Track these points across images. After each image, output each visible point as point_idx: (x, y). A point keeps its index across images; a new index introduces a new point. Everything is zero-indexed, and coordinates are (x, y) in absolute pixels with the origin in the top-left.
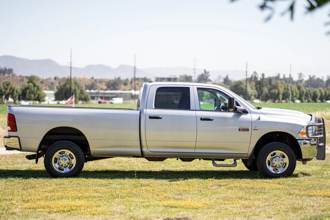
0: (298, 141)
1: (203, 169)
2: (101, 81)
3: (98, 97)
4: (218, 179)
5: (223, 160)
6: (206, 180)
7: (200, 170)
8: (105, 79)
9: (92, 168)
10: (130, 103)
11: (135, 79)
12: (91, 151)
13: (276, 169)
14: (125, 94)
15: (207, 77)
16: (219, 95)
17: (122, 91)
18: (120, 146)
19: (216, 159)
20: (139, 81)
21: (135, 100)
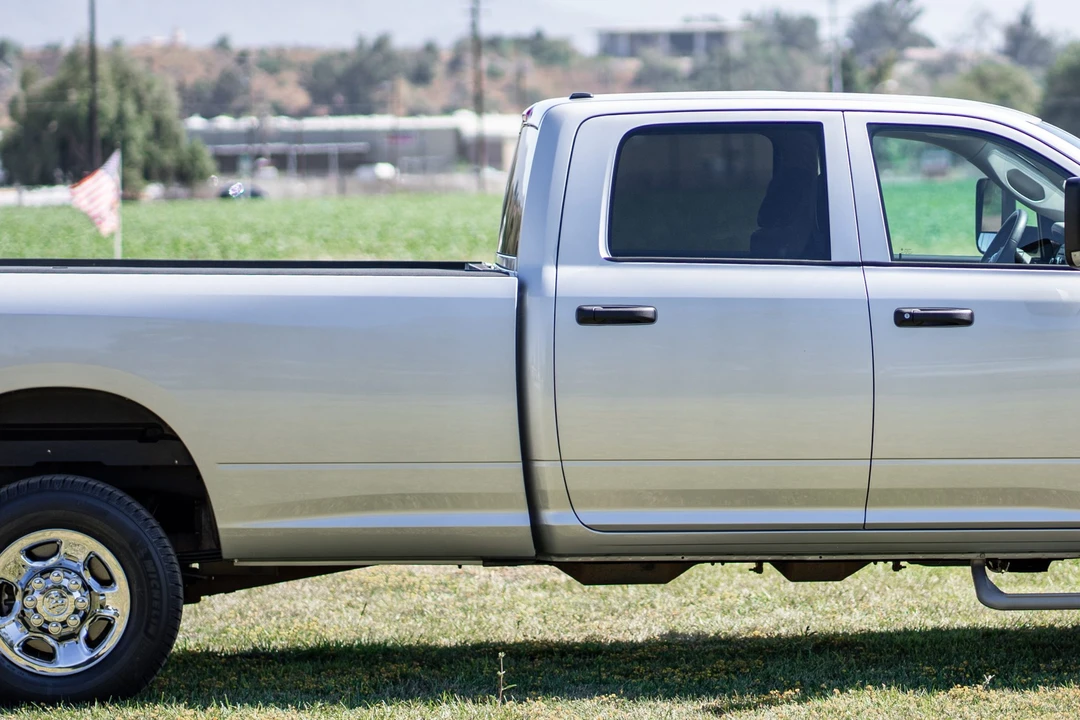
1: (917, 620)
2: (273, 63)
3: (259, 156)
4: (1011, 686)
5: (1040, 566)
6: (942, 696)
7: (900, 628)
8: (297, 50)
9: (233, 631)
10: (449, 189)
11: (478, 44)
12: (222, 536)
14: (422, 133)
15: (906, 21)
16: (1001, 163)
17: (398, 115)
18: (403, 501)
19: (995, 560)
20: (502, 55)
21: (478, 171)
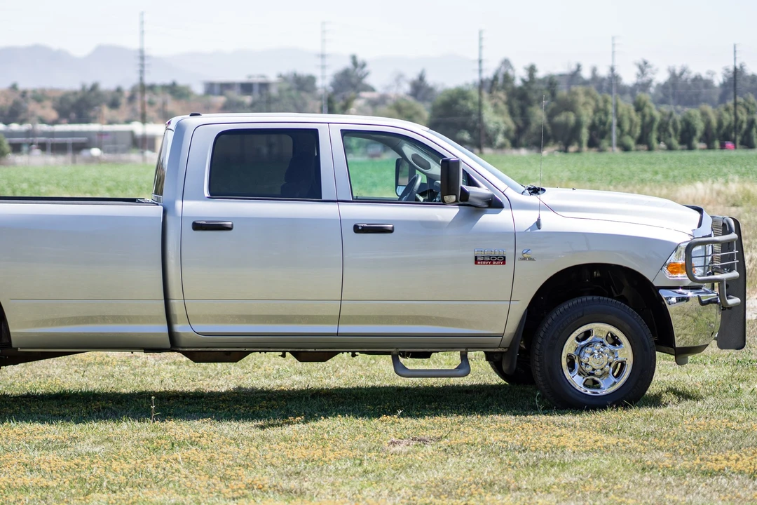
0: (661, 292)
1: (364, 382)
2: (39, 97)
3: (32, 144)
4: (411, 416)
5: (427, 355)
6: (376, 420)
7: (355, 386)
8: (52, 90)
9: (17, 384)
10: (128, 162)
11: (144, 88)
12: (12, 336)
13: (593, 380)
14: (115, 133)
15: (361, 78)
16: (409, 151)
17: (102, 124)
18: (104, 319)
19: (403, 352)
20: (155, 94)
21: (142, 152)
